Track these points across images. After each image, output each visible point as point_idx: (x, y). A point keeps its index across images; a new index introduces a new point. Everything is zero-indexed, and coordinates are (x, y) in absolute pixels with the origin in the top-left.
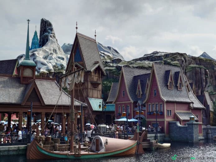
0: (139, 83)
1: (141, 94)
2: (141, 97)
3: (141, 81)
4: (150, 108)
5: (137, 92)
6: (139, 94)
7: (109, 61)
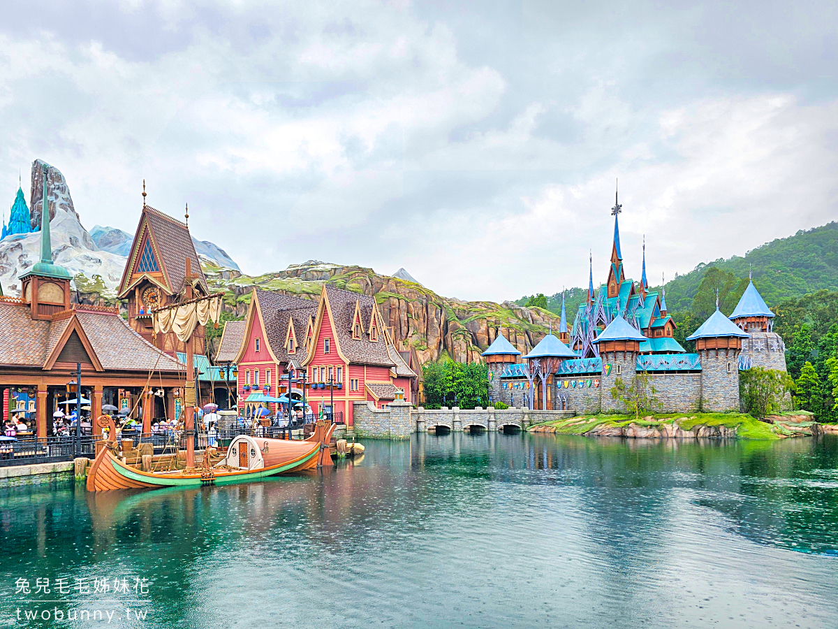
0: (291, 324)
1: (296, 348)
2: (295, 353)
3: (296, 321)
4: (316, 375)
5: (287, 342)
6: (291, 348)
7: (213, 274)
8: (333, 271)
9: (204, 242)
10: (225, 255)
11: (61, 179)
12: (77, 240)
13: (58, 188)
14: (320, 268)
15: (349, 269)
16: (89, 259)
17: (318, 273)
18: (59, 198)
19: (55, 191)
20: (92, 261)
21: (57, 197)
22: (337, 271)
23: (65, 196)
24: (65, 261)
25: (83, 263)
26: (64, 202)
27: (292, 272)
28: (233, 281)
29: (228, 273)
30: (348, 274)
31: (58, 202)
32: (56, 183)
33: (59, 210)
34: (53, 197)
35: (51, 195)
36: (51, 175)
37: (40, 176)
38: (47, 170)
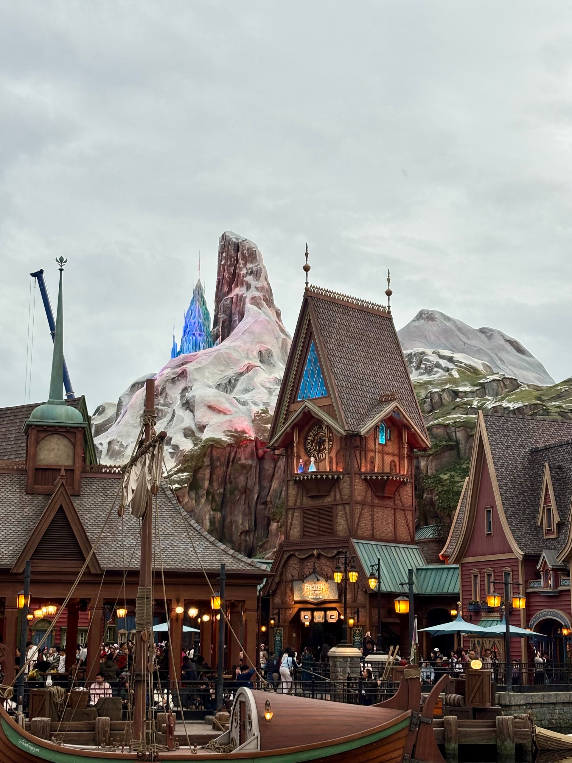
7: (468, 389)
9: (482, 331)
10: (520, 350)
11: (255, 258)
12: (269, 353)
13: (251, 273)
18: (252, 288)
19: (249, 279)
21: (249, 287)
23: (261, 283)
24: (246, 390)
26: (258, 294)
28: (503, 399)
29: (495, 384)
31: (248, 295)
32: (249, 265)
33: (249, 307)
34: (244, 288)
35: (242, 285)
36: (243, 254)
37: (229, 257)
38: (237, 247)
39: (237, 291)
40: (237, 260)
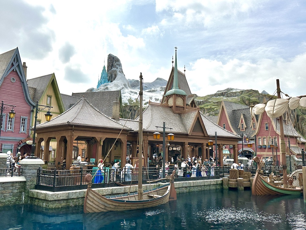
0: (242, 117)
1: (245, 128)
3: (244, 115)
6: (243, 128)
8: (241, 92)
11: (119, 61)
12: (126, 85)
13: (118, 65)
14: (234, 91)
15: (248, 91)
16: (132, 92)
17: (234, 94)
18: (118, 68)
19: (117, 66)
20: (133, 93)
22: (243, 92)
23: (120, 68)
24: (123, 93)
25: (130, 94)
26: (120, 70)
27: (220, 93)
30: (249, 93)
31: (118, 70)
32: (117, 63)
33: (118, 73)
34: (116, 69)
35: (115, 67)
36: (115, 60)
37: (111, 60)
38: (113, 58)
39: (113, 69)
40: (113, 61)
